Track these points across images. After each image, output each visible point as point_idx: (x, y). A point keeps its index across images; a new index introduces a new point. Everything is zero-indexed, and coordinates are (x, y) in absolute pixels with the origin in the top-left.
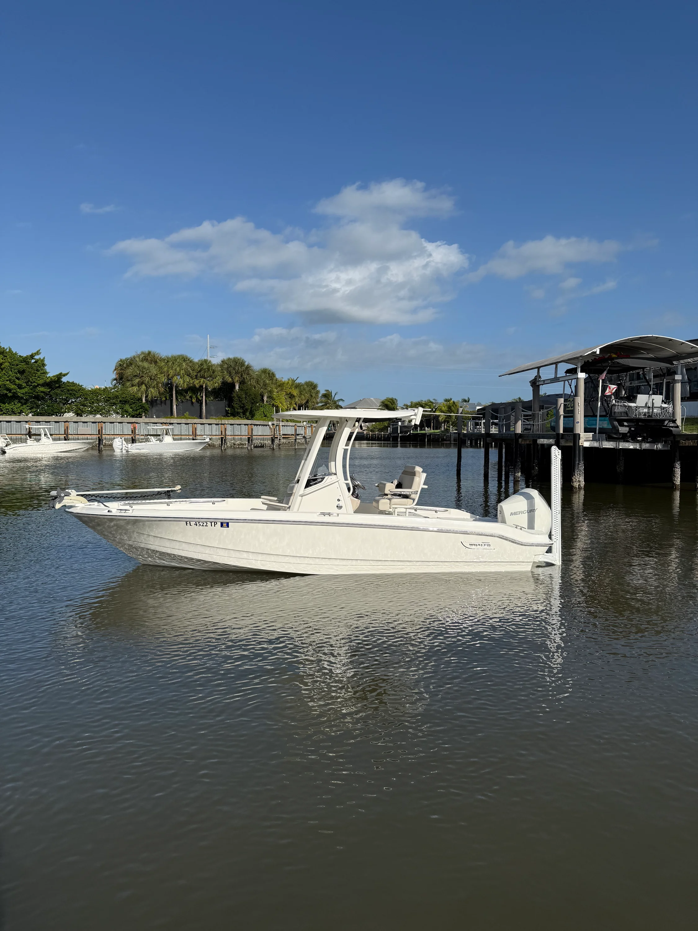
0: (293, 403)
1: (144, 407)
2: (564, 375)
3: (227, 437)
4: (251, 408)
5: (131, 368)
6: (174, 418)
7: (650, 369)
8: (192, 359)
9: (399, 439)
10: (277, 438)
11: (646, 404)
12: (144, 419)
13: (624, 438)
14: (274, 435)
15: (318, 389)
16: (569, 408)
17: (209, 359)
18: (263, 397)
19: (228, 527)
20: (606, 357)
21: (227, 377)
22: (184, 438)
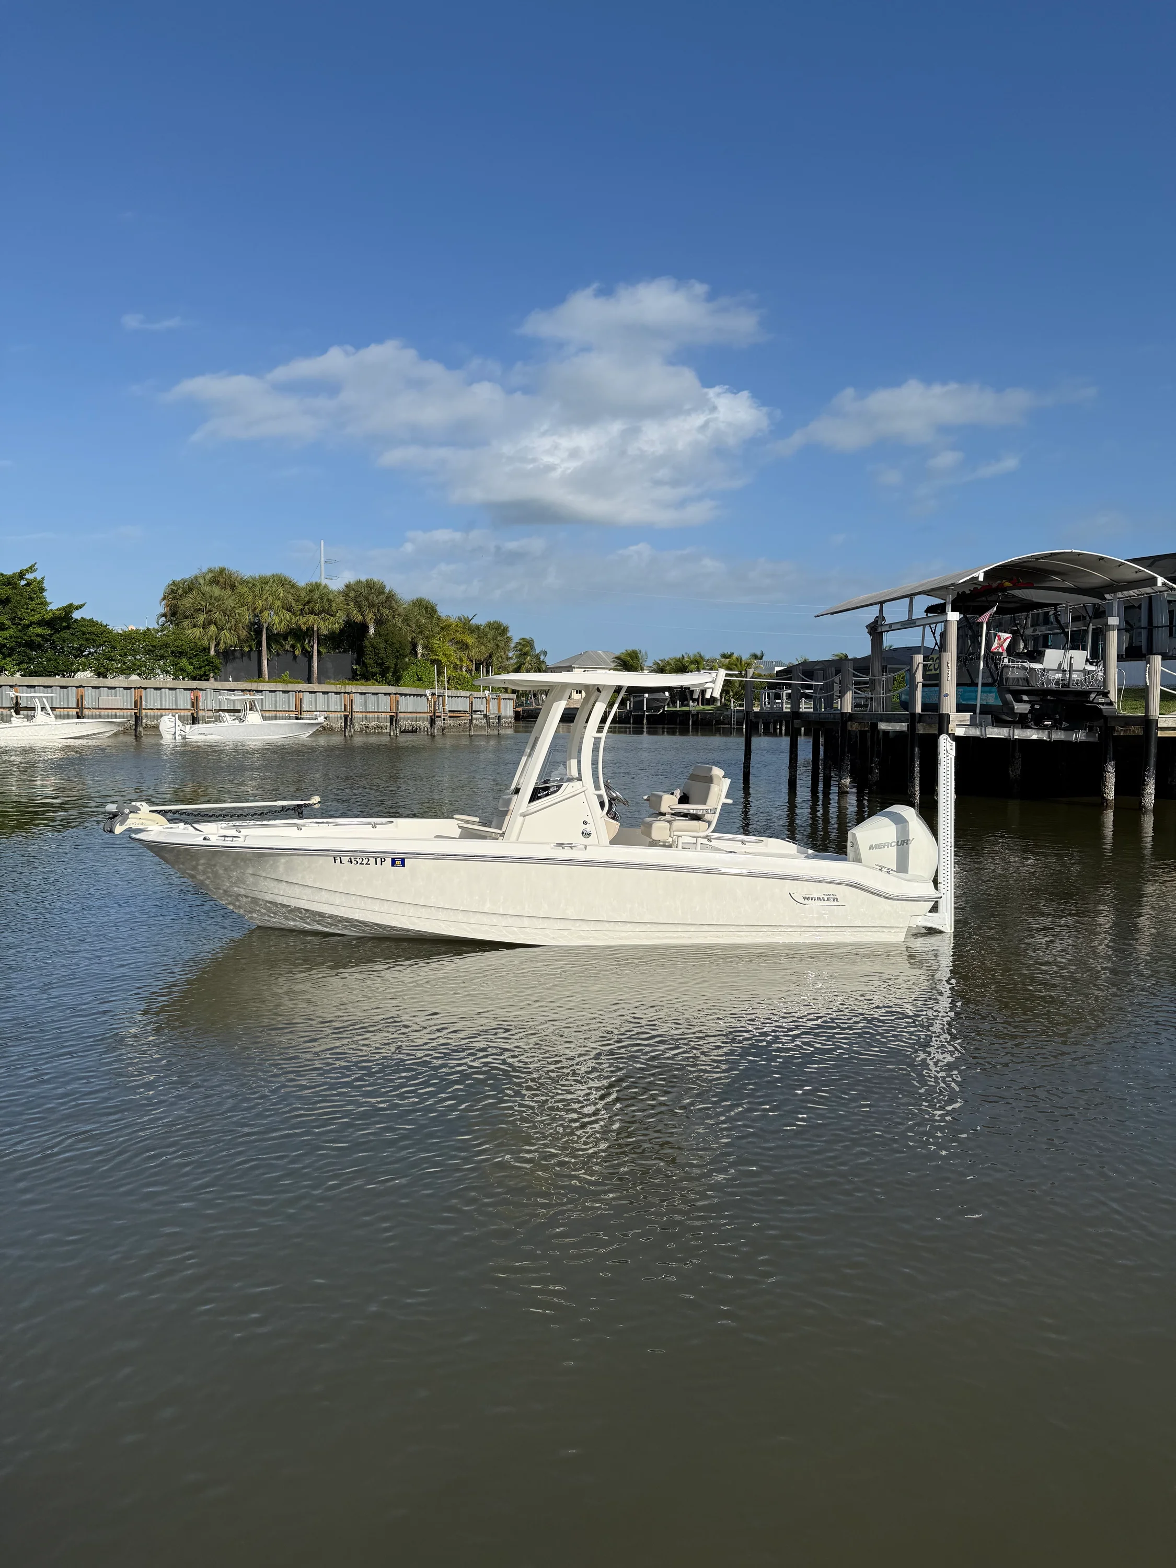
0: (467, 658)
1: (212, 663)
2: (924, 615)
3: (355, 715)
4: (396, 665)
5: (191, 596)
6: (264, 682)
7: (1067, 607)
8: (295, 581)
9: (645, 721)
10: (440, 717)
11: (1060, 665)
12: (212, 683)
13: (1022, 721)
14: (435, 713)
15: (508, 635)
16: (931, 670)
17: (324, 582)
18: (414, 646)
19: (404, 866)
20: (994, 585)
21: (355, 612)
22: (281, 715)
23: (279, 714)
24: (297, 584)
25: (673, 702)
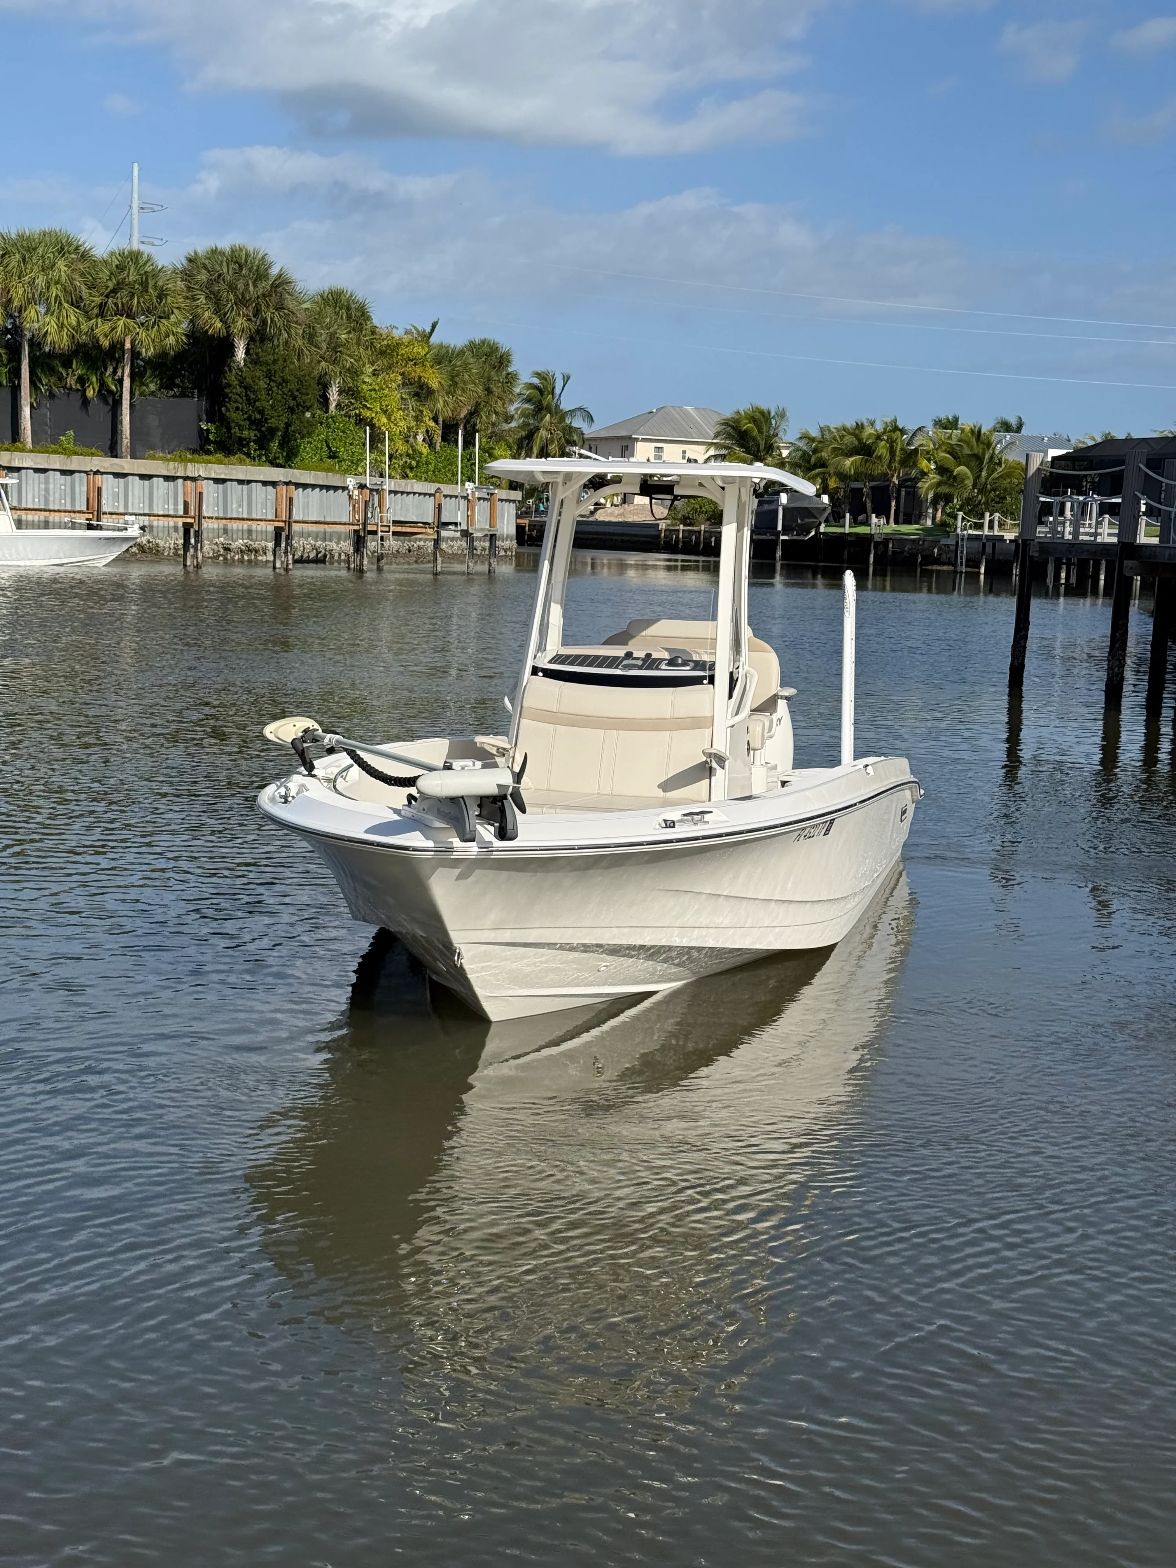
0: (427, 415)
3: (205, 524)
4: (288, 425)
6: (23, 450)
8: (87, 246)
9: (779, 553)
10: (374, 533)
14: (365, 524)
15: (510, 370)
17: (146, 249)
18: (324, 385)
21: (207, 314)
22: (57, 519)
23: (54, 517)
24: (93, 252)
25: (836, 517)
